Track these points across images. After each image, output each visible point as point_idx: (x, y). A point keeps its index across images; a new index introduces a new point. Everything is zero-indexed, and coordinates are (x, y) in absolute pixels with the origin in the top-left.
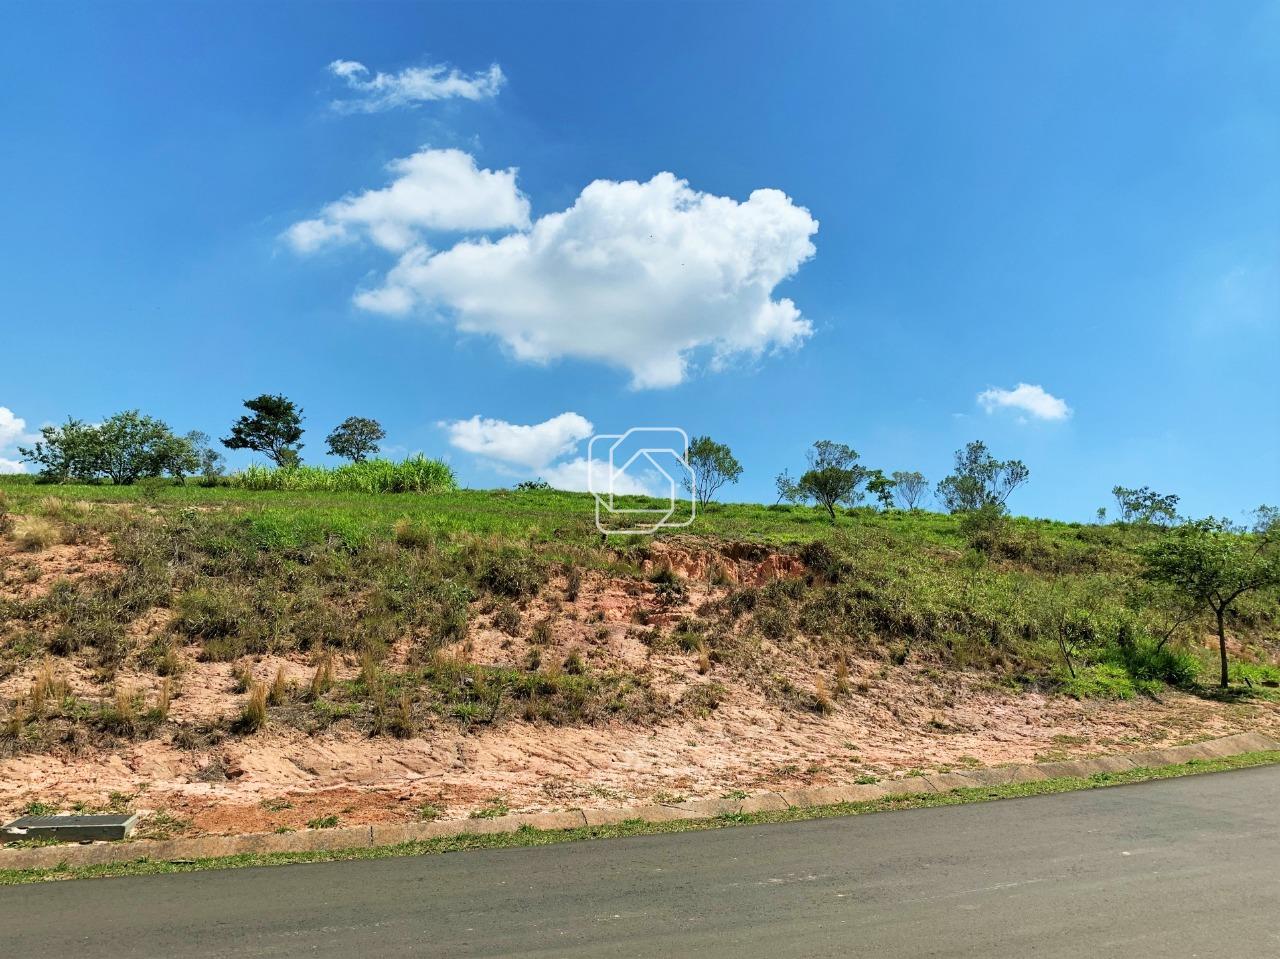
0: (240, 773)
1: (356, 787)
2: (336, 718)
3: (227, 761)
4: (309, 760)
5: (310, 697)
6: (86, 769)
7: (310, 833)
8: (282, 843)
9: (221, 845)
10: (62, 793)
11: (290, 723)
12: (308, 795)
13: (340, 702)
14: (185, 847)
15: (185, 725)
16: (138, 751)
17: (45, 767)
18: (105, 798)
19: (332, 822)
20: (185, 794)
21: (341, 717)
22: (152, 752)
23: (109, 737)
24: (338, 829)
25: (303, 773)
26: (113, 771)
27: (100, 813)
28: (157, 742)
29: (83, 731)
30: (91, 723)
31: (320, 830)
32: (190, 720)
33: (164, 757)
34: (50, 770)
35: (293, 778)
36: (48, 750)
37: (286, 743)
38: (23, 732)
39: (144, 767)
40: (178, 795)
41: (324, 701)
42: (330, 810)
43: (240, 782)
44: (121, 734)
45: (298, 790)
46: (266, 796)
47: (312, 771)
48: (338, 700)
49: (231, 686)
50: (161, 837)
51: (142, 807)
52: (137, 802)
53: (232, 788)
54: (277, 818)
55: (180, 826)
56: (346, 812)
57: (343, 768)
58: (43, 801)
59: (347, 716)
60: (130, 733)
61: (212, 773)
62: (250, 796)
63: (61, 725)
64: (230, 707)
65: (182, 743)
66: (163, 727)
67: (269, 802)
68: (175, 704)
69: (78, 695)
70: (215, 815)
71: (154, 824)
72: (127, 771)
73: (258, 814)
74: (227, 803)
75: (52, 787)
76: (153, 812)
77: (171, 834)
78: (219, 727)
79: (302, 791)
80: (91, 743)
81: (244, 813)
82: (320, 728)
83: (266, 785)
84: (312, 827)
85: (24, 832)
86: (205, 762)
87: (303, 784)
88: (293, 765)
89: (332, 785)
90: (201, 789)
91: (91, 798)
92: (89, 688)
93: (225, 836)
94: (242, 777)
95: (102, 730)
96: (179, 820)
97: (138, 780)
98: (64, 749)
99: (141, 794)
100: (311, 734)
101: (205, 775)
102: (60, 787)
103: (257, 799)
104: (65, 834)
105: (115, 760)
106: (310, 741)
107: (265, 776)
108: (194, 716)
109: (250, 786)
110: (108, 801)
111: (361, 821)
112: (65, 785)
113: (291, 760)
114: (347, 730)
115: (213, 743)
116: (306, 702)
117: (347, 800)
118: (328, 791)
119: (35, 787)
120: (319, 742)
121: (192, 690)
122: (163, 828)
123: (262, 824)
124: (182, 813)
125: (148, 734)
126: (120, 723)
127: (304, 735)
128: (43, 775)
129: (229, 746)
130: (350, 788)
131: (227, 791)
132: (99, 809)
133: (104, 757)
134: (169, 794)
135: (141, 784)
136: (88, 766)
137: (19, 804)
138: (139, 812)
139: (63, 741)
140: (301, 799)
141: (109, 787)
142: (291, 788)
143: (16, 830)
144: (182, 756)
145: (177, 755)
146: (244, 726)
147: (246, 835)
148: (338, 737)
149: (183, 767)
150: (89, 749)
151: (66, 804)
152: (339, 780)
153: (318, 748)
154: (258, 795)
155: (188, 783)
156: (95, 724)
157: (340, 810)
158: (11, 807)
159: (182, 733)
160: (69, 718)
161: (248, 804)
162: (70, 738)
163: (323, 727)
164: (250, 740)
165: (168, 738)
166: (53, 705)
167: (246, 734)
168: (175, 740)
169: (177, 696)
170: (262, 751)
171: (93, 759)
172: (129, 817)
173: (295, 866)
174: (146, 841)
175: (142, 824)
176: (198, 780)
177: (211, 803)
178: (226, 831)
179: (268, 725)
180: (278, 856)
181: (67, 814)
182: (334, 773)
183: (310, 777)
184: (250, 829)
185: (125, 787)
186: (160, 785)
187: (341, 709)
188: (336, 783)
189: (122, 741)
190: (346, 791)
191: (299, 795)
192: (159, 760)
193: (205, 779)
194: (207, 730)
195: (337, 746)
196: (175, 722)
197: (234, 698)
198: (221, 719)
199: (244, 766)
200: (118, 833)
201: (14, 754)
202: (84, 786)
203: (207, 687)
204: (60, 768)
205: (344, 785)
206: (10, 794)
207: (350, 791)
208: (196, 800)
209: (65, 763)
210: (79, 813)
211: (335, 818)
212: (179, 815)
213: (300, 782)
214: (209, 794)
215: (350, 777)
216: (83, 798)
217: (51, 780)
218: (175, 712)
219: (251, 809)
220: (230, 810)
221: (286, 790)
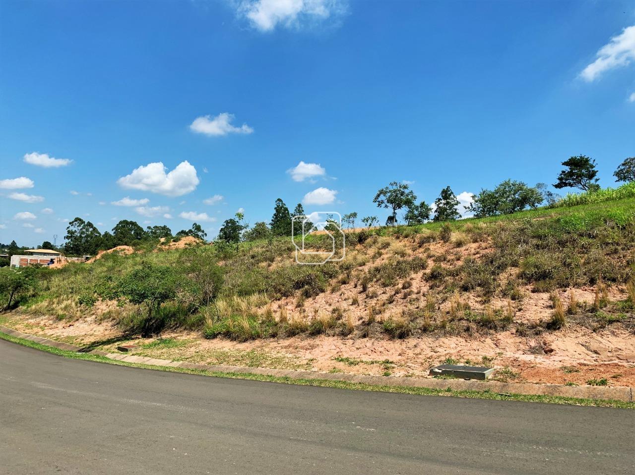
0: (551, 351)
1: (625, 364)
2: (611, 322)
3: (545, 344)
4: (594, 345)
5: (593, 310)
6: (475, 344)
7: (588, 388)
8: (569, 392)
9: (533, 388)
10: (462, 355)
11: (581, 324)
12: (591, 365)
13: (613, 313)
14: (514, 387)
15: (522, 324)
16: (499, 337)
17: (457, 342)
18: (480, 359)
19: (603, 383)
20: (519, 359)
21: (614, 321)
22: (506, 338)
23: (486, 330)
24: (607, 387)
25: (590, 353)
26: (487, 346)
27: (477, 366)
28: (508, 333)
29: (473, 326)
30: (477, 322)
31: (595, 386)
32: (526, 322)
33: (512, 340)
34: (460, 344)
35: (583, 356)
36: (459, 334)
37: (579, 335)
38: (448, 325)
39: (502, 346)
40: (516, 360)
41: (603, 313)
42: (603, 375)
43: (552, 355)
44: (491, 328)
45: (586, 362)
46: (565, 364)
47: (596, 352)
48: (613, 311)
49: (548, 304)
50: (502, 381)
51: (497, 365)
52: (496, 362)
53: (547, 358)
54: (569, 377)
55: (513, 376)
56: (614, 377)
57: (616, 351)
58: (453, 358)
59: (618, 321)
60: (495, 328)
61: (537, 350)
62: (556, 363)
63: (464, 323)
64: (547, 315)
65: (521, 333)
66: (511, 325)
67: (565, 368)
68: (518, 314)
69: (473, 309)
70: (533, 372)
71: (502, 373)
72: (494, 346)
73: (558, 374)
74: (542, 366)
75: (458, 352)
76: (502, 367)
77: (509, 380)
78: (540, 326)
79: (588, 363)
80: (477, 332)
81: (550, 373)
82: (601, 328)
83: (567, 358)
84: (590, 384)
85: (440, 371)
86: (533, 343)
87: (589, 359)
88: (584, 348)
89: (609, 361)
90: (530, 358)
91: (474, 358)
92: (478, 306)
93: (536, 384)
94: (552, 353)
95: (482, 326)
96: (514, 373)
97: (498, 351)
98: (465, 334)
99: (498, 358)
100: (594, 331)
101: (533, 351)
102: (462, 352)
103: (559, 365)
104: (458, 374)
105: (488, 341)
106: (594, 334)
107: (566, 353)
108: (528, 320)
109: (557, 358)
110: (481, 360)
111: (625, 384)
112: (464, 351)
113: (583, 345)
114: (618, 329)
115: (537, 334)
116: (591, 313)
117: (616, 371)
118: (605, 364)
119: (452, 351)
120: (600, 335)
121: (528, 307)
122: (506, 376)
123: (559, 380)
124: (517, 370)
125: (504, 328)
126: (490, 322)
127: (590, 331)
128: (456, 346)
129: (545, 336)
130: (620, 364)
131: (542, 360)
132: (477, 364)
133: (483, 339)
134: (512, 359)
135: (499, 353)
136: (476, 343)
137: (443, 358)
138: (496, 367)
139: (465, 331)
140: (587, 367)
141: (484, 354)
142: (582, 361)
143: (437, 370)
144: (520, 340)
145: (518, 340)
146: (554, 325)
147: (549, 384)
148: (613, 333)
149: (521, 346)
150: (476, 334)
151: (462, 360)
152: (613, 358)
153: (599, 338)
154: (561, 363)
155: (524, 354)
156: (479, 323)
157: (609, 376)
158: (439, 359)
159: (520, 328)
160: (468, 320)
161: (552, 368)
162: (468, 329)
163: (603, 327)
164: (557, 333)
165: (514, 331)
166: (461, 314)
167: (555, 329)
168: (517, 332)
169: (520, 310)
170: (565, 339)
171: (478, 340)
172: (490, 368)
173: (570, 406)
174: (496, 382)
175: (497, 372)
176: (529, 353)
177: (532, 365)
178: (538, 381)
179: (567, 325)
180: (560, 399)
181: (462, 365)
182: (609, 354)
183: (595, 355)
184: (551, 382)
185: (490, 354)
186: (510, 354)
187: (613, 317)
188: (611, 360)
189: (492, 331)
190: (616, 365)
191: (585, 365)
192: (509, 342)
193: (533, 353)
194: (533, 327)
195: (612, 338)
196: (517, 323)
197: (549, 311)
198: (541, 322)
199: (552, 347)
200: (482, 377)
201: (445, 335)
202: (472, 352)
203: (536, 305)
204: (464, 343)
205: (617, 361)
206: (441, 354)
207: (619, 365)
208: (525, 363)
209: (466, 341)
210: (467, 365)
211: (606, 380)
212: (514, 370)
213: (588, 358)
214: (532, 361)
215: (621, 357)
216: (470, 358)
217: (459, 349)
218: (518, 318)
219: (554, 371)
220: (542, 370)
221: (578, 362)
